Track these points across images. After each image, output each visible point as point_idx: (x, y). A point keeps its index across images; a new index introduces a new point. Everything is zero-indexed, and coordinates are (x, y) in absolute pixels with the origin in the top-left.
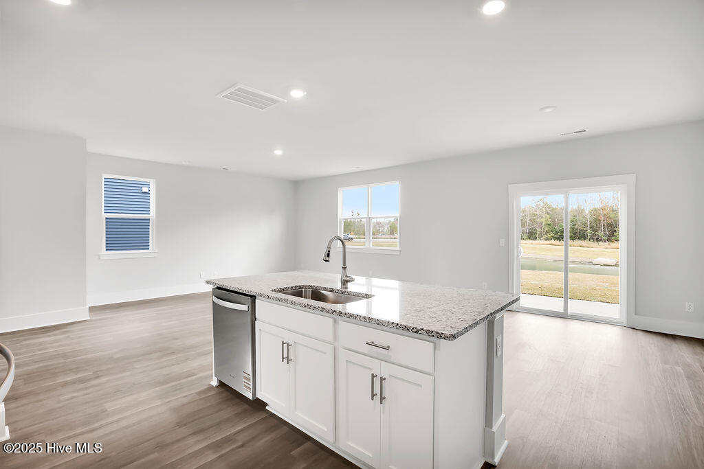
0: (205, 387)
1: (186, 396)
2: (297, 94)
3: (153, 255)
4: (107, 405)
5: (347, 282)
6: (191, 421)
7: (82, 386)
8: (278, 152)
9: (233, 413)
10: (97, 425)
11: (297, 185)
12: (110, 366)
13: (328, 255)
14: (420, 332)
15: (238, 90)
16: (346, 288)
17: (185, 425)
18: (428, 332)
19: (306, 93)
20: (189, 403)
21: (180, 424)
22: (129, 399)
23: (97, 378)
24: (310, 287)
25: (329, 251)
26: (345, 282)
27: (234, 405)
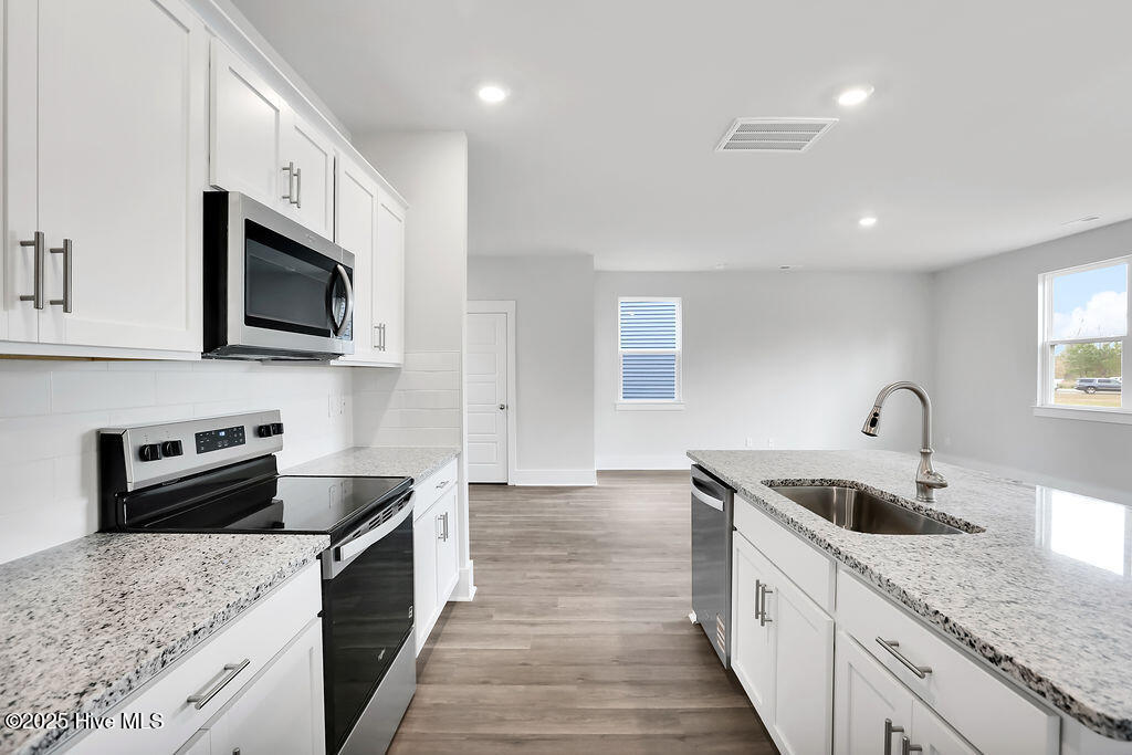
0: (681, 619)
1: (648, 623)
2: (853, 98)
3: (678, 407)
4: (560, 599)
5: (930, 486)
6: (635, 664)
7: (552, 566)
8: (868, 222)
9: (698, 678)
10: (539, 619)
11: (934, 280)
12: (587, 551)
13: (874, 422)
14: (1003, 664)
15: (743, 128)
16: (929, 500)
17: (626, 664)
18: (1026, 673)
19: (873, 90)
20: (649, 634)
21: (620, 661)
22: (585, 599)
23: (569, 561)
24: (853, 485)
25: (876, 414)
26: (925, 488)
27: (704, 664)
